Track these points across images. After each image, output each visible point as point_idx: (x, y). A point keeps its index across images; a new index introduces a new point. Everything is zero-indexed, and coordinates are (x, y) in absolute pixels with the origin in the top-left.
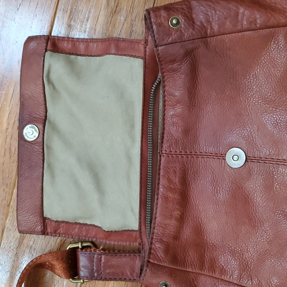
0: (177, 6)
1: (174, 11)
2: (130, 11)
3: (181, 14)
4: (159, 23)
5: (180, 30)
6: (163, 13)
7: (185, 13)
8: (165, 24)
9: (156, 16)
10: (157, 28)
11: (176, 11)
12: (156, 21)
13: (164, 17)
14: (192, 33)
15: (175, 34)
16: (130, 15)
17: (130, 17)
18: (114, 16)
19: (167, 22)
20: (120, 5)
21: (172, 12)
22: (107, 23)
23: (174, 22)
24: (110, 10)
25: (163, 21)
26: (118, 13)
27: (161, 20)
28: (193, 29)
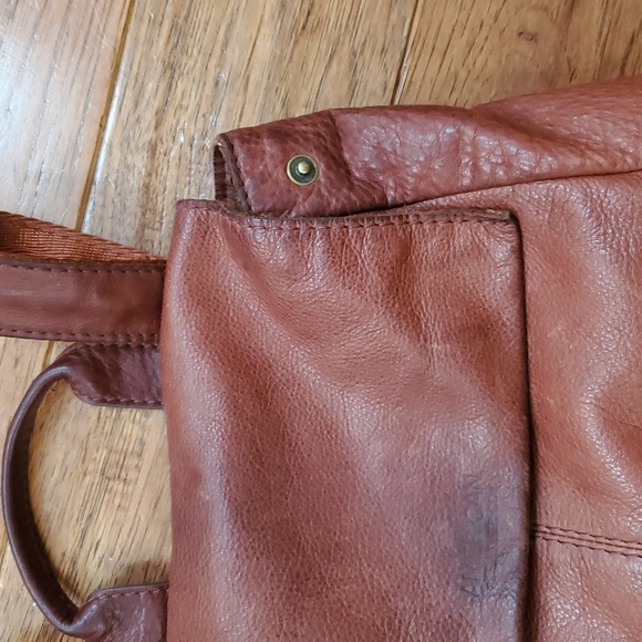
0: (304, 128)
1: (296, 141)
2: (347, 26)
3: (317, 148)
4: (262, 173)
5: (316, 189)
6: (269, 147)
7: (326, 148)
8: (277, 174)
9: (252, 155)
10: (256, 187)
11: (301, 140)
12: (253, 168)
13: (272, 156)
14: (348, 198)
15: (305, 200)
16: (348, 38)
17: (347, 42)
18: (301, 40)
19: (281, 170)
20: (316, 8)
21: (293, 145)
22: (281, 59)
23: (302, 168)
24: (289, 22)
25: (270, 167)
26: (313, 31)
27: (266, 165)
28: (351, 188)
